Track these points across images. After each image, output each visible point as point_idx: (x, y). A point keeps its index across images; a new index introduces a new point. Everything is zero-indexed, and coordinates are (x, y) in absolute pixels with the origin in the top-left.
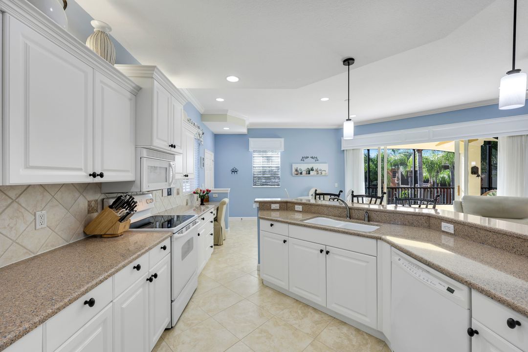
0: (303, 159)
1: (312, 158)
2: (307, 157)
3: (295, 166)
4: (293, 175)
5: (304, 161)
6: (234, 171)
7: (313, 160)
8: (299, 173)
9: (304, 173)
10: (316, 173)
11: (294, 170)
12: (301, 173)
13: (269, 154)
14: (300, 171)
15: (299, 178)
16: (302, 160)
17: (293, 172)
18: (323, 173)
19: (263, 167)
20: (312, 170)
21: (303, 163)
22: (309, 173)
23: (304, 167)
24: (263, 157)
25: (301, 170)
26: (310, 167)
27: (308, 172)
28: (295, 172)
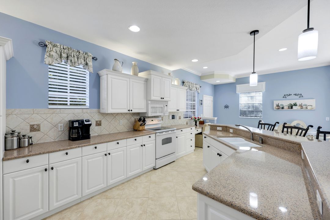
0: (285, 97)
1: (296, 95)
2: (290, 95)
3: (276, 103)
4: (275, 109)
5: (286, 98)
6: (227, 107)
7: (298, 97)
8: (280, 108)
9: (286, 107)
10: (299, 108)
11: (275, 106)
12: (283, 108)
13: (253, 94)
14: (281, 107)
15: (281, 112)
16: (283, 97)
17: (274, 108)
18: (309, 108)
19: (248, 104)
20: (295, 105)
21: (286, 100)
22: (292, 108)
23: (286, 103)
24: (248, 97)
25: (282, 105)
26: (292, 102)
27: (290, 107)
28: (277, 107)
